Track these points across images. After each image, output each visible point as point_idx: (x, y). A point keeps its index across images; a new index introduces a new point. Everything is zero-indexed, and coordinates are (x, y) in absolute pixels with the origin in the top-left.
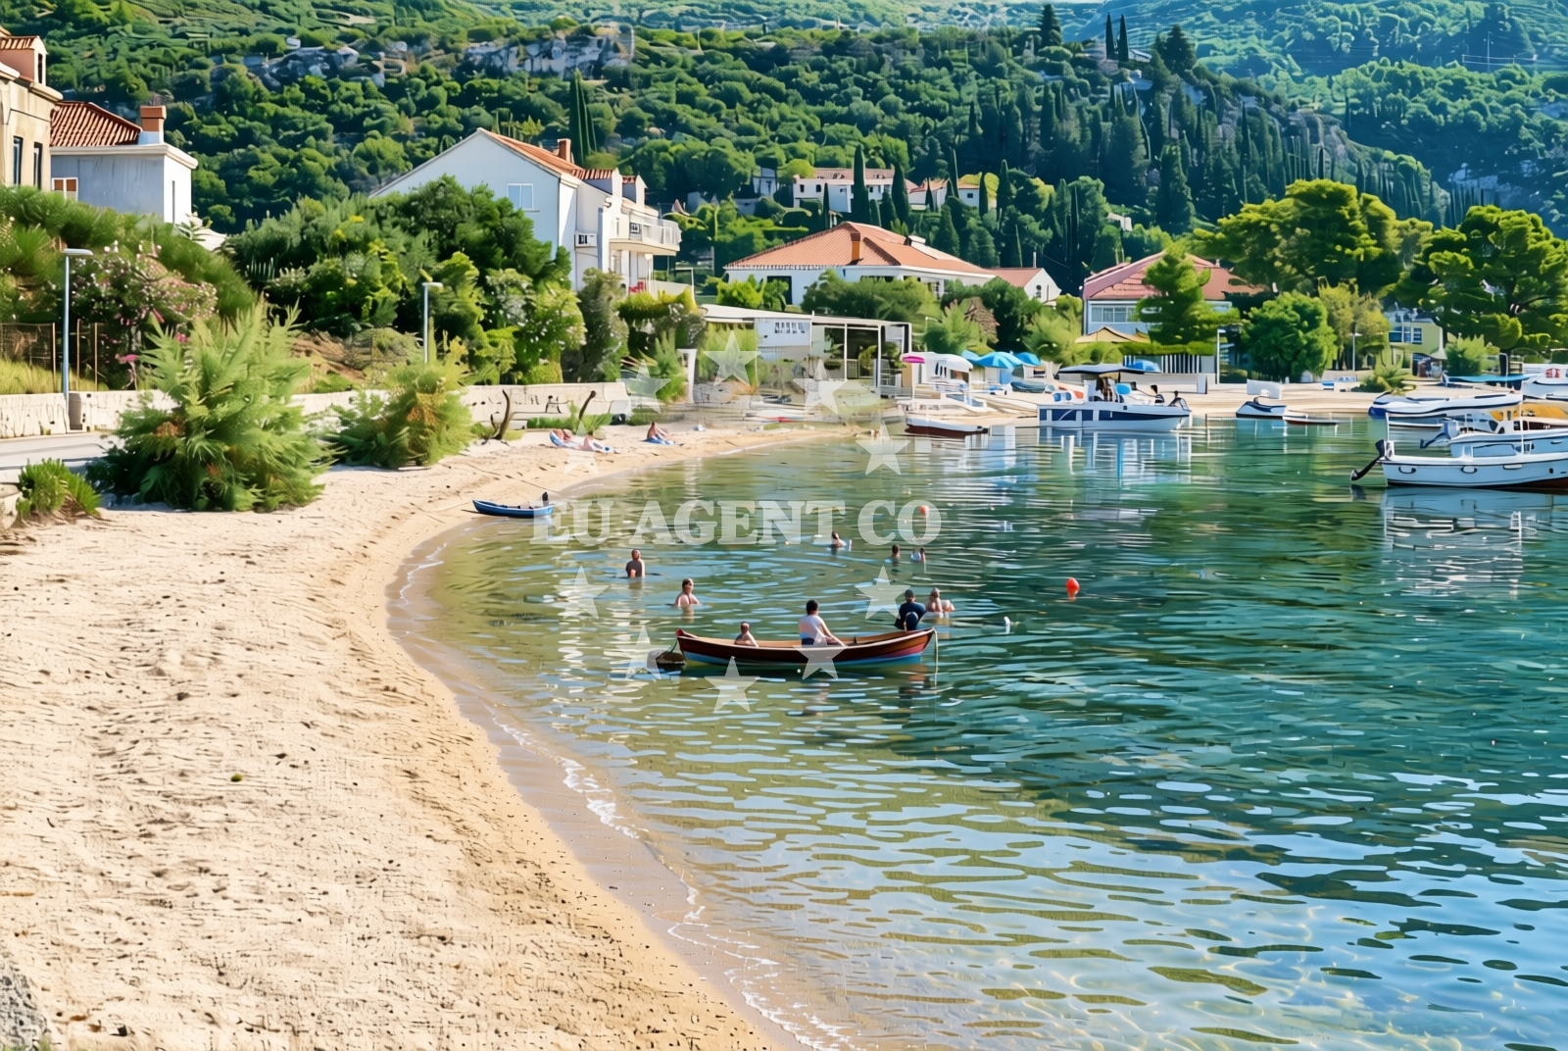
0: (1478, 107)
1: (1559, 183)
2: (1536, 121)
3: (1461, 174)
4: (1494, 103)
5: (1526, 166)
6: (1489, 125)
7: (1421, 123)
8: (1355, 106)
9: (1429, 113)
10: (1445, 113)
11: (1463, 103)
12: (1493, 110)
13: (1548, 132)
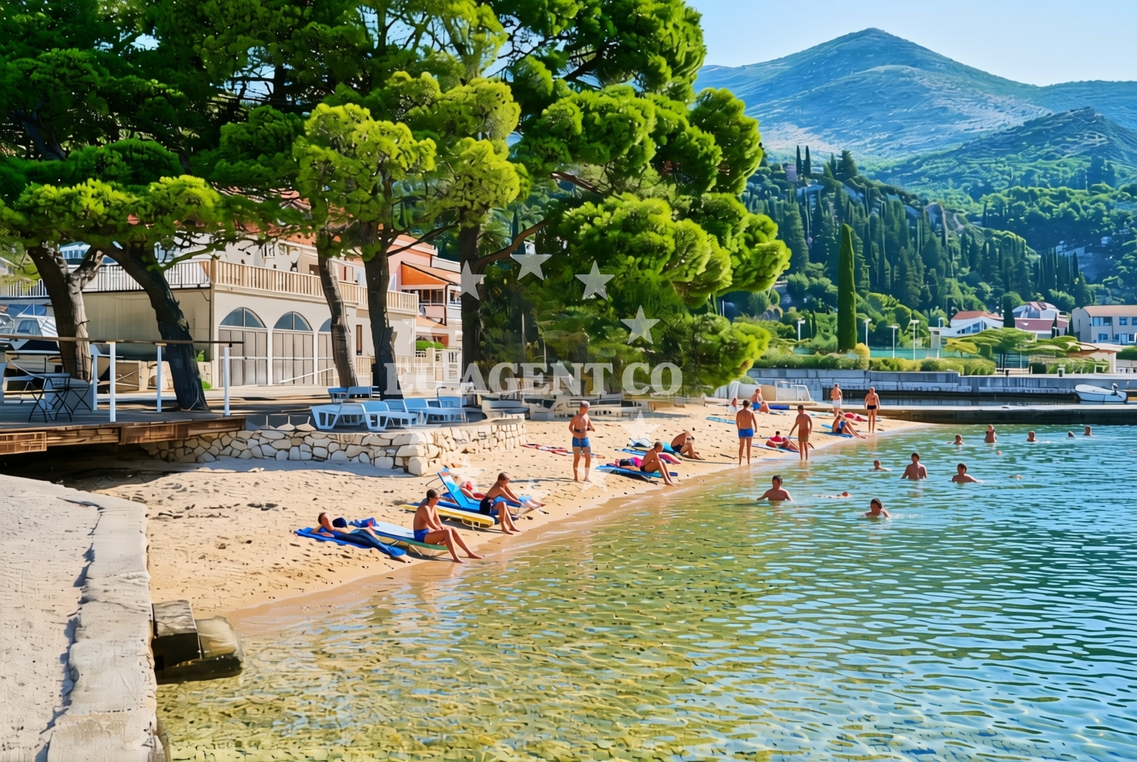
0: (1074, 206)
1: (1130, 249)
2: (1114, 212)
3: (1059, 248)
4: (1085, 203)
5: (1105, 240)
6: (1082, 217)
7: (1033, 218)
8: (990, 211)
9: (1040, 212)
10: (1051, 212)
11: (1064, 205)
12: (1085, 208)
13: (1122, 218)
